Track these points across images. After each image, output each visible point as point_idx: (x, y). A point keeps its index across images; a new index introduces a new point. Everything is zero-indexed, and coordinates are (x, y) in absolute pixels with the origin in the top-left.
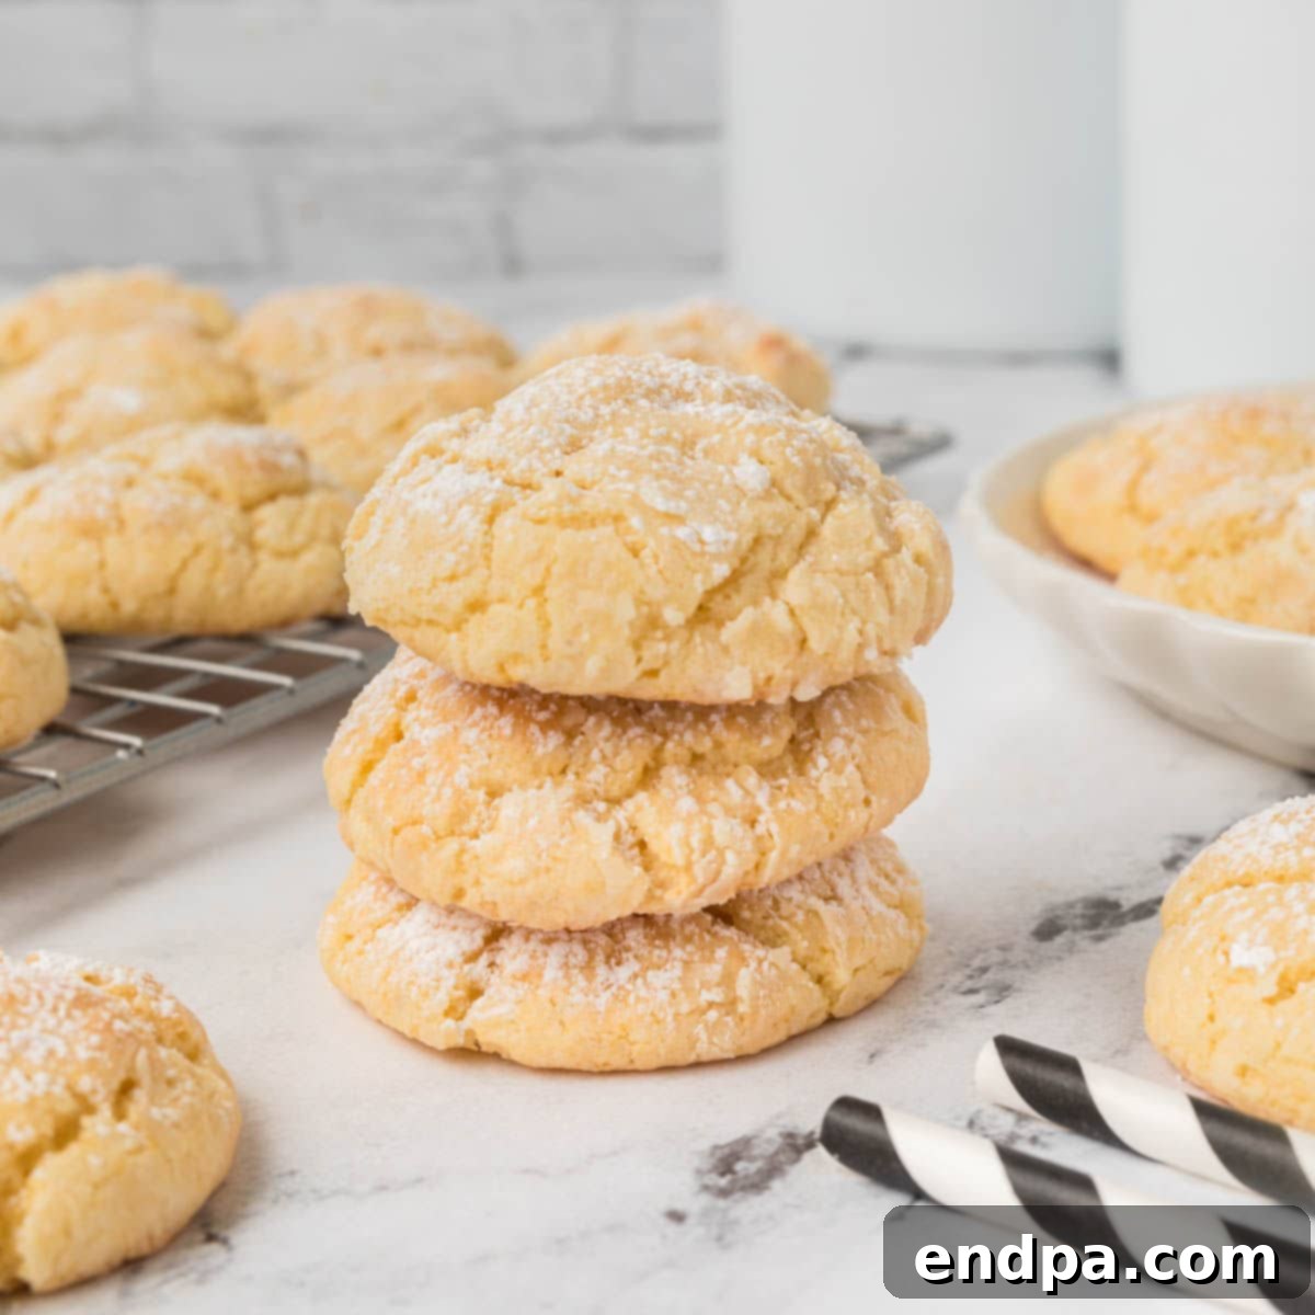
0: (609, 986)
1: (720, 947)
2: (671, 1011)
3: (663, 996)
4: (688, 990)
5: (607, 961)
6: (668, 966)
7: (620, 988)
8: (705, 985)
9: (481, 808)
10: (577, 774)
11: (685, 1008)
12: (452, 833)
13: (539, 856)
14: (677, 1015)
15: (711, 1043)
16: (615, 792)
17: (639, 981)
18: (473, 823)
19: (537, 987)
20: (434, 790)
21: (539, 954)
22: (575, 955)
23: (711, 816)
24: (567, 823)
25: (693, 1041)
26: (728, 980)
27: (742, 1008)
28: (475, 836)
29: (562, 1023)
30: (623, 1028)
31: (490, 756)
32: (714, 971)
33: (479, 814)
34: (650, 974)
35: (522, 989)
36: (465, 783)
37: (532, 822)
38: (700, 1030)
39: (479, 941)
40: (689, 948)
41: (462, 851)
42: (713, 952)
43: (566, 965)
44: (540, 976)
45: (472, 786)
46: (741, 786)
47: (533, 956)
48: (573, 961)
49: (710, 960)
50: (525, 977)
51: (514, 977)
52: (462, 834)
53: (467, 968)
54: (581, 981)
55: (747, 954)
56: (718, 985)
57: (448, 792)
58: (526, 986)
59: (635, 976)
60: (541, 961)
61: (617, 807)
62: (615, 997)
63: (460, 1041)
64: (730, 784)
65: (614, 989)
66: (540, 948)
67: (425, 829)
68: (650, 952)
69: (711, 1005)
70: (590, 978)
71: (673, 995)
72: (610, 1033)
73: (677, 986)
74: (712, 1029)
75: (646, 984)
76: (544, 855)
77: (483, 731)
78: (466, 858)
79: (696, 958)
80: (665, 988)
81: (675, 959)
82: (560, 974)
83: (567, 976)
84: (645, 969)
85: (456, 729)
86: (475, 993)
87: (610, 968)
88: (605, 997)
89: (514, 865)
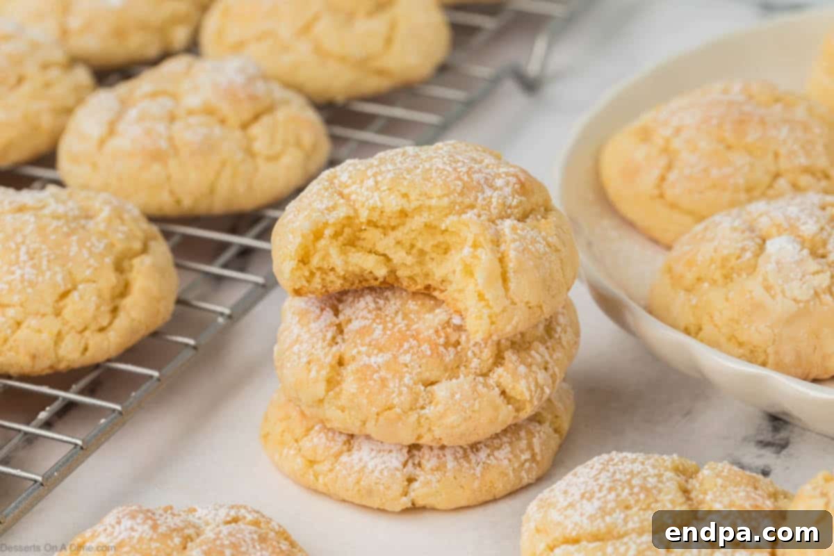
0: (478, 464)
1: (521, 430)
2: (511, 468)
3: (506, 462)
4: (516, 456)
5: (473, 452)
6: (503, 447)
7: (484, 463)
8: (522, 451)
9: (423, 394)
10: (465, 366)
11: (516, 465)
12: (411, 409)
13: (465, 412)
14: (514, 469)
15: (528, 478)
16: (485, 371)
17: (491, 457)
18: (421, 402)
19: (445, 472)
20: (396, 390)
21: (441, 456)
22: (458, 452)
23: (534, 372)
24: (475, 393)
25: (521, 479)
26: (530, 446)
27: (539, 458)
28: (423, 408)
29: (462, 487)
30: (491, 482)
31: (420, 367)
32: (523, 444)
33: (423, 397)
34: (496, 453)
35: (438, 475)
36: (411, 383)
37: (458, 396)
38: (524, 474)
39: (406, 456)
40: (509, 435)
41: (420, 417)
42: (518, 434)
43: (456, 458)
44: (445, 467)
45: (415, 383)
46: (538, 352)
47: (439, 457)
48: (458, 455)
49: (519, 439)
50: (438, 469)
51: (432, 470)
52: (416, 409)
53: (405, 470)
54: (466, 464)
55: (533, 431)
56: (527, 450)
57: (404, 389)
58: (439, 473)
59: (489, 455)
60: (444, 459)
61: (487, 378)
62: (484, 468)
63: (409, 505)
64: (533, 353)
65: (481, 464)
66: (441, 453)
67: (398, 410)
68: (492, 442)
69: (526, 461)
70: (469, 462)
71: (510, 460)
72: (485, 486)
73: (511, 456)
74: (529, 471)
75: (496, 458)
76: (468, 411)
77: (413, 355)
78: (422, 421)
79: (514, 439)
80: (505, 458)
81: (505, 443)
82: (456, 463)
83: (459, 464)
84: (492, 451)
85: (394, 355)
86: (411, 480)
87: (475, 454)
88: (479, 469)
89: (452, 419)
